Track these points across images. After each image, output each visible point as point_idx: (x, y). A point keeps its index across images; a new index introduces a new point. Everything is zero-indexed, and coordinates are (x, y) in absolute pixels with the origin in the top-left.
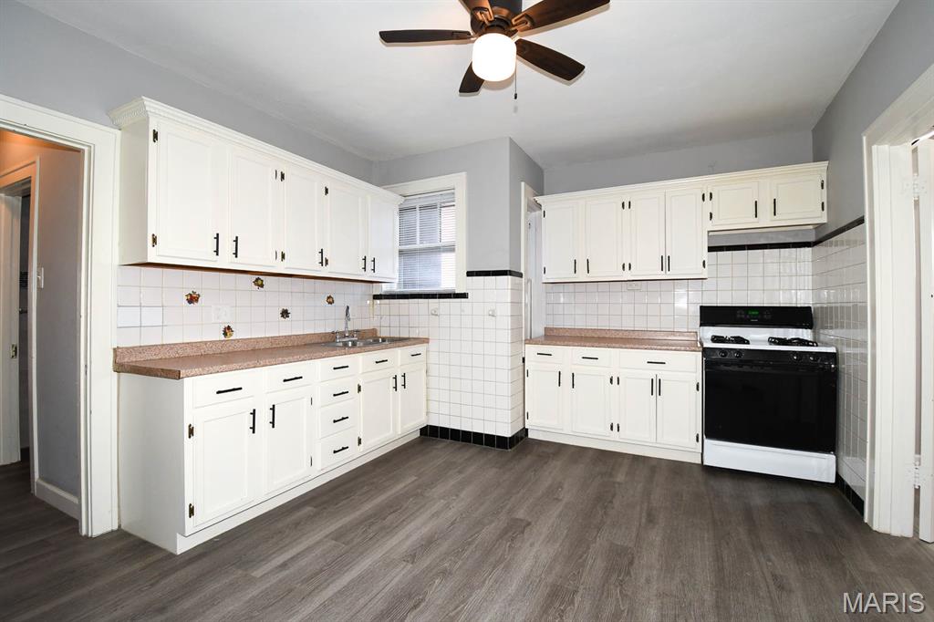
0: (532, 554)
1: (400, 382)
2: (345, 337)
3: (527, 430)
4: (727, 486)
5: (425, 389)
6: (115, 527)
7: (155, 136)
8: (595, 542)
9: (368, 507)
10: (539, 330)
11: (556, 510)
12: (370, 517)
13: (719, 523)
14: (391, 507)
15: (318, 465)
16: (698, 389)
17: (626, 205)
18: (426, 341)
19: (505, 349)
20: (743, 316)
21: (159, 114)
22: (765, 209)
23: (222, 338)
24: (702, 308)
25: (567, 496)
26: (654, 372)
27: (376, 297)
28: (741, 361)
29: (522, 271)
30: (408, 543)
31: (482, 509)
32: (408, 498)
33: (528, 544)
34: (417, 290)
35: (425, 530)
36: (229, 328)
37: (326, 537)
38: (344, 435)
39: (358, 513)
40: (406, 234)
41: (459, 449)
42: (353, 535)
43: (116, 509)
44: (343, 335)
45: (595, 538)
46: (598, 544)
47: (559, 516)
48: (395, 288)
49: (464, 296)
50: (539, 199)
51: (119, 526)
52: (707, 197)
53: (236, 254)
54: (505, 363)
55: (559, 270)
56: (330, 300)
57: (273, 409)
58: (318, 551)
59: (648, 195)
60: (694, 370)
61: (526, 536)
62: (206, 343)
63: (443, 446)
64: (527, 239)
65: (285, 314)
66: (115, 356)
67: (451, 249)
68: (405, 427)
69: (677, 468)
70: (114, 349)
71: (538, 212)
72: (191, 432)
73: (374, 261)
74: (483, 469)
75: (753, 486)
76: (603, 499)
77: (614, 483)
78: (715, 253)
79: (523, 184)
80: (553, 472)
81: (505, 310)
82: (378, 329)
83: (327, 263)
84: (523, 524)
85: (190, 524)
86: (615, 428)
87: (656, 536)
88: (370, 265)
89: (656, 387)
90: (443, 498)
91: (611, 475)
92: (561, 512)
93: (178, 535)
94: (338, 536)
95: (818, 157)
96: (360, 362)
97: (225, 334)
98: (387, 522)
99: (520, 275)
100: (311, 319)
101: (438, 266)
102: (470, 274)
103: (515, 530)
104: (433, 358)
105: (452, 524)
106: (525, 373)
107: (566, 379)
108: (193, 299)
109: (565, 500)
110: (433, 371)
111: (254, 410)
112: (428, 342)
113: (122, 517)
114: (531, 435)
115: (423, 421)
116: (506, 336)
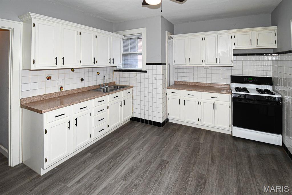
0: (169, 177)
1: (123, 103)
2: (103, 86)
3: (168, 119)
4: (241, 145)
5: (132, 104)
6: (21, 162)
7: (34, 25)
8: (192, 172)
9: (110, 153)
10: (172, 82)
11: (178, 156)
12: (111, 158)
13: (238, 164)
14: (119, 153)
15: (93, 137)
16: (230, 108)
17: (204, 39)
18: (132, 87)
19: (160, 91)
20: (247, 80)
21: (35, 18)
22: (254, 42)
23: (60, 91)
24: (231, 76)
25: (182, 149)
26: (213, 101)
27: (115, 71)
28: (246, 99)
29: (166, 63)
30: (124, 171)
31: (151, 155)
32: (125, 150)
33: (167, 172)
34: (129, 68)
35: (130, 165)
36: (62, 87)
37: (95, 168)
38: (103, 125)
39: (107, 156)
40: (125, 48)
41: (144, 126)
42: (104, 167)
43: (21, 156)
44: (103, 85)
45: (192, 170)
46: (193, 173)
47: (179, 159)
48: (121, 68)
49: (146, 72)
50: (172, 36)
51: (22, 162)
52: (233, 37)
53: (63, 63)
54: (160, 96)
55: (179, 62)
56: (98, 73)
57: (76, 119)
58: (91, 175)
59: (211, 36)
60: (229, 101)
61: (167, 167)
62: (53, 93)
63: (138, 124)
64: (168, 49)
65: (82, 80)
66: (21, 102)
67: (141, 54)
68: (125, 119)
69: (223, 136)
70: (20, 99)
71: (172, 40)
72: (46, 132)
73: (113, 59)
74: (152, 136)
75: (251, 146)
76: (195, 151)
77: (199, 143)
78: (236, 56)
79: (166, 31)
80: (177, 138)
81: (160, 77)
82: (116, 82)
83: (96, 62)
84: (166, 162)
85: (46, 165)
86: (200, 120)
87: (214, 169)
88: (112, 61)
89: (215, 106)
90: (137, 150)
91: (198, 140)
92: (180, 157)
93: (42, 169)
94: (99, 167)
95: (273, 25)
96: (108, 98)
97: (61, 89)
98: (117, 160)
99: (165, 64)
100: (92, 81)
101: (136, 60)
102: (147, 64)
103: (163, 165)
104: (135, 93)
105: (140, 162)
106: (167, 99)
107: (182, 102)
108: (49, 78)
109: (182, 151)
110: (135, 97)
111: (69, 121)
112: (133, 88)
113: (23, 159)
114: (170, 121)
115: (131, 116)
116: (160, 87)
